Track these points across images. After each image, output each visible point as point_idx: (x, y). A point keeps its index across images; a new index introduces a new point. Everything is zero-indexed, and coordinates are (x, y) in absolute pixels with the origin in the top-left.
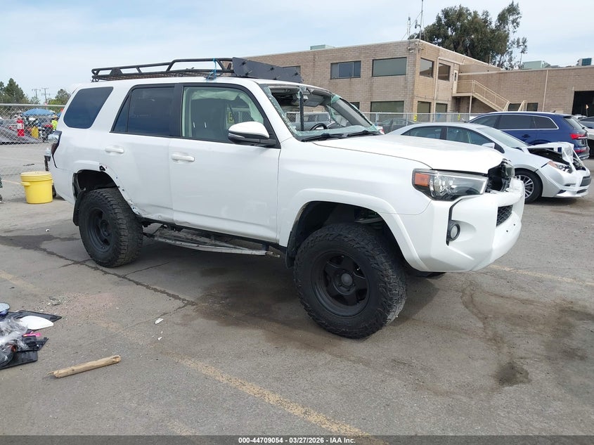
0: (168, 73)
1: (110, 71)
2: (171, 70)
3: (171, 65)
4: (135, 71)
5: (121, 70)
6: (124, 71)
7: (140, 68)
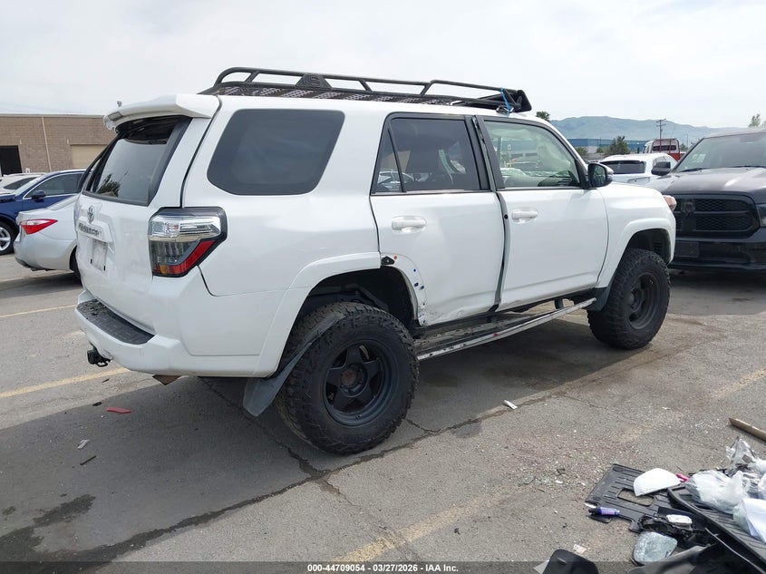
0: (422, 98)
1: (300, 78)
2: (428, 93)
3: (427, 86)
4: (358, 86)
5: (328, 80)
6: (334, 84)
7: (368, 83)
